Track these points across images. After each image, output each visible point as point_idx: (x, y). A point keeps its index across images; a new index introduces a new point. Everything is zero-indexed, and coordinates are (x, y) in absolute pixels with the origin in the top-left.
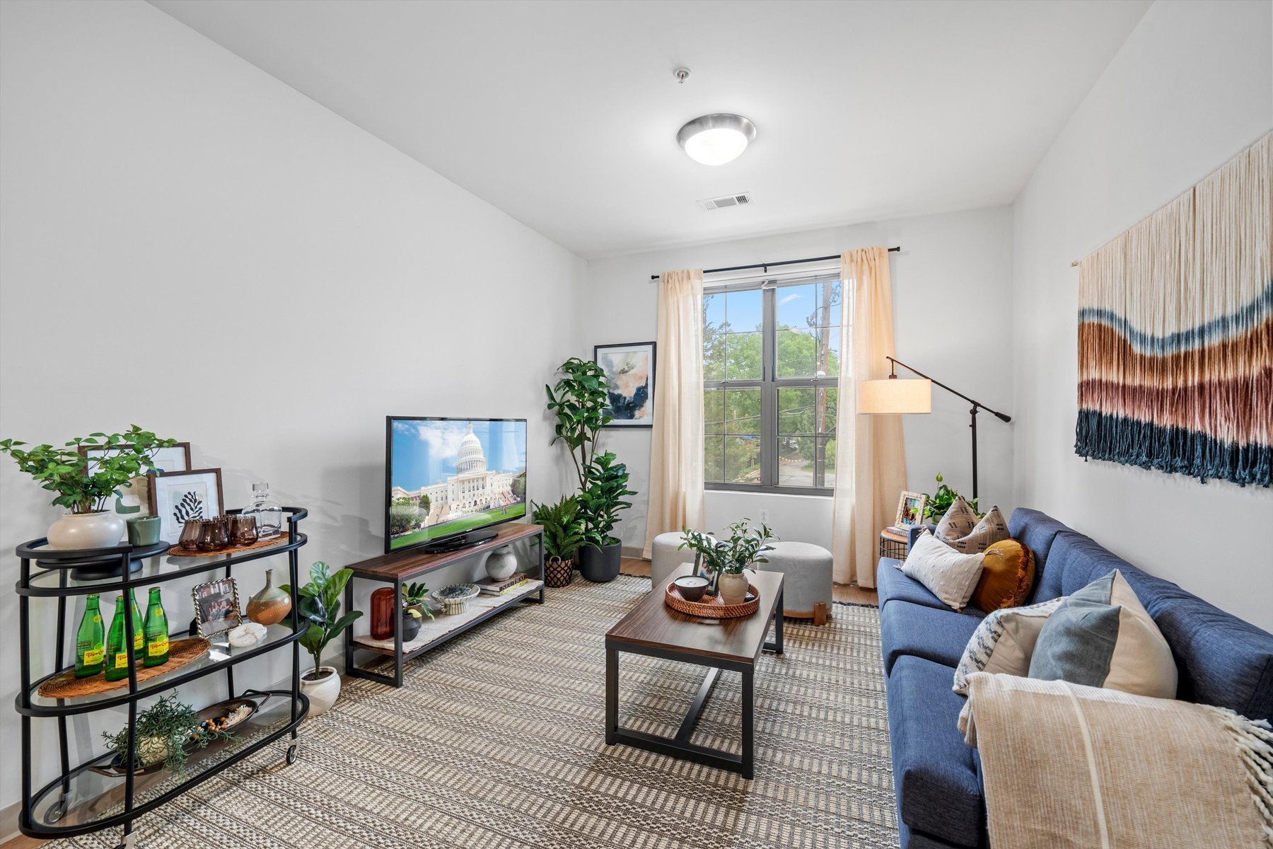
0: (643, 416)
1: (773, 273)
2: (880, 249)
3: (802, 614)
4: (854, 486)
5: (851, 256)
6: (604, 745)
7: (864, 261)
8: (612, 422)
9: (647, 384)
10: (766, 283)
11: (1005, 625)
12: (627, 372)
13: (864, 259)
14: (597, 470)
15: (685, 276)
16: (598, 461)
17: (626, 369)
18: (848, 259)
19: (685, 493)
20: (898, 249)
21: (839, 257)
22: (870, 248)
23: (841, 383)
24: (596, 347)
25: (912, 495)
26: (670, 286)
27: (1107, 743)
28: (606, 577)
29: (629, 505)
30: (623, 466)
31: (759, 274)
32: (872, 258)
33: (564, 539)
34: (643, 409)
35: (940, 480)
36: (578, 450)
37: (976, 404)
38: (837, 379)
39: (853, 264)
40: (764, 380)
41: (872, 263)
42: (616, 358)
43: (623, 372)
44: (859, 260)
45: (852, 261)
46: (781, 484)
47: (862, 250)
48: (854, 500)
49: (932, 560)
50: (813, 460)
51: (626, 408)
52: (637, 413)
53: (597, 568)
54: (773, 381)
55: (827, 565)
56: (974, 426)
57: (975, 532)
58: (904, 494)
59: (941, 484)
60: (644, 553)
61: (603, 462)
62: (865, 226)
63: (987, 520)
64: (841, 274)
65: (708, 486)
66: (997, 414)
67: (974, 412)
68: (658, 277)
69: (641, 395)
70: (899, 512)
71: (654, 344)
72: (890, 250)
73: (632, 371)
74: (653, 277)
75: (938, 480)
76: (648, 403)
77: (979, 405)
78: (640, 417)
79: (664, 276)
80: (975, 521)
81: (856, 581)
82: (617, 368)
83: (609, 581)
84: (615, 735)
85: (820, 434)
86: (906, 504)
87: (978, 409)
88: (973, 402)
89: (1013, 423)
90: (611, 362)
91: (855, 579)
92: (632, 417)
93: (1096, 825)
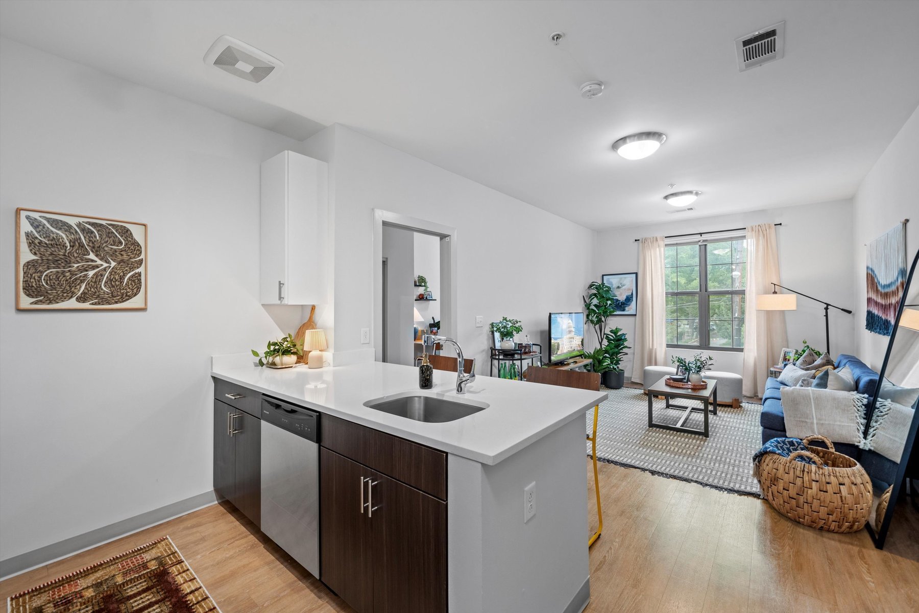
0: (631, 309)
1: (705, 237)
2: (769, 224)
3: (726, 402)
4: (756, 347)
5: (752, 228)
6: (648, 428)
7: (760, 231)
8: (615, 313)
9: (632, 294)
10: (702, 241)
11: (804, 382)
12: (620, 288)
13: (760, 230)
14: (612, 336)
15: (654, 239)
16: (611, 331)
17: (620, 286)
18: (750, 229)
19: (656, 349)
20: (781, 224)
21: (745, 228)
22: (763, 224)
23: (747, 293)
24: (603, 275)
25: (788, 350)
26: (646, 245)
27: (817, 398)
28: (618, 386)
29: (627, 354)
30: (624, 334)
31: (698, 238)
32: (765, 229)
33: (598, 367)
34: (630, 307)
35: (805, 342)
36: (597, 326)
37: (828, 305)
38: (745, 290)
39: (753, 232)
40: (701, 291)
41: (765, 233)
42: (614, 281)
43: (618, 287)
44: (757, 230)
45: (752, 230)
46: (711, 345)
47: (759, 226)
48: (756, 354)
49: (791, 374)
50: (730, 339)
51: (621, 306)
52: (627, 308)
53: (613, 382)
54: (706, 291)
55: (739, 382)
56: (827, 316)
57: (816, 363)
58: (784, 349)
59: (806, 345)
60: (632, 379)
61: (615, 332)
62: (762, 212)
63: (822, 359)
64: (746, 237)
65: (668, 346)
66: (842, 310)
67: (826, 309)
68: (639, 240)
69: (629, 299)
70: (781, 359)
71: (636, 274)
72: (775, 225)
73: (624, 287)
74: (636, 240)
75: (803, 342)
76: (634, 303)
77: (830, 305)
78: (628, 311)
79: (642, 240)
80: (816, 359)
81: (758, 396)
82: (615, 286)
83: (619, 389)
84: (651, 425)
85: (736, 318)
86: (785, 354)
87: (829, 307)
88: (825, 304)
89: (854, 315)
90: (612, 282)
91: (757, 395)
92: (624, 310)
93: (813, 416)
